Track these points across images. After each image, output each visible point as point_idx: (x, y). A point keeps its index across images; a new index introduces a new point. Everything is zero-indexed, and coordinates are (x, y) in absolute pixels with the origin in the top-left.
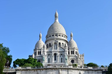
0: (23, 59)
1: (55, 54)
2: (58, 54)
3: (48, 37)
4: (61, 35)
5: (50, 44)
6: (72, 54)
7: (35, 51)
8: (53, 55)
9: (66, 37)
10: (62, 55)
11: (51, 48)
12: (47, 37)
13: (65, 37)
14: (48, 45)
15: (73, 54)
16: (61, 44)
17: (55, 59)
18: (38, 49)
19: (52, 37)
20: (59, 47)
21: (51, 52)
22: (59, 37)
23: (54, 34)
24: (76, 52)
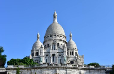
0: (18, 59)
1: (54, 55)
2: (57, 54)
4: (60, 35)
5: (48, 45)
6: (71, 55)
8: (51, 56)
9: (65, 37)
10: (60, 55)
11: (49, 48)
12: (45, 37)
14: (46, 45)
15: (73, 55)
16: (60, 45)
17: (53, 60)
18: (36, 50)
19: (50, 38)
20: (57, 48)
21: (49, 53)
22: (58, 38)
23: (52, 34)
24: (76, 53)
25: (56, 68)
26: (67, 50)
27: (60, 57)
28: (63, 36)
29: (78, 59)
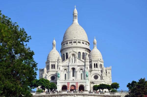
1: (73, 69)
2: (77, 69)
3: (64, 45)
4: (81, 42)
5: (67, 54)
6: (95, 67)
7: (48, 64)
9: (88, 44)
10: (82, 69)
11: (68, 60)
13: (86, 44)
14: (64, 55)
15: (97, 67)
17: (73, 76)
18: (52, 62)
19: (69, 45)
20: (78, 60)
21: (68, 66)
22: (79, 45)
23: (72, 40)
24: (101, 66)
25: (74, 95)
26: (90, 62)
27: (81, 71)
28: (85, 43)
29: (103, 73)
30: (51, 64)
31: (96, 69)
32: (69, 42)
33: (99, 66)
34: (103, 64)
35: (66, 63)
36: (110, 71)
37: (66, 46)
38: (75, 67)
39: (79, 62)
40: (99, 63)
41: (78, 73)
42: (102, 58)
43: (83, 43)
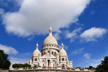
1: (49, 61)
2: (51, 60)
3: (43, 47)
4: (54, 45)
5: (45, 53)
6: (62, 60)
7: (32, 58)
8: (47, 61)
9: (58, 47)
10: (54, 61)
11: (45, 55)
14: (43, 53)
15: (64, 60)
16: (54, 53)
17: (49, 65)
18: (35, 57)
19: (46, 47)
20: (52, 55)
21: (45, 59)
22: (52, 47)
23: (48, 44)
24: (66, 59)
25: (49, 71)
26: (60, 57)
27: (54, 62)
28: (56, 46)
29: (68, 64)
30: (34, 58)
31: (63, 61)
32: (46, 46)
33: (65, 60)
34: (67, 58)
35: (44, 57)
36: (72, 63)
37: (45, 48)
38: (50, 59)
39: (52, 56)
40: (65, 58)
41: (52, 63)
42: (66, 55)
43: (55, 46)
